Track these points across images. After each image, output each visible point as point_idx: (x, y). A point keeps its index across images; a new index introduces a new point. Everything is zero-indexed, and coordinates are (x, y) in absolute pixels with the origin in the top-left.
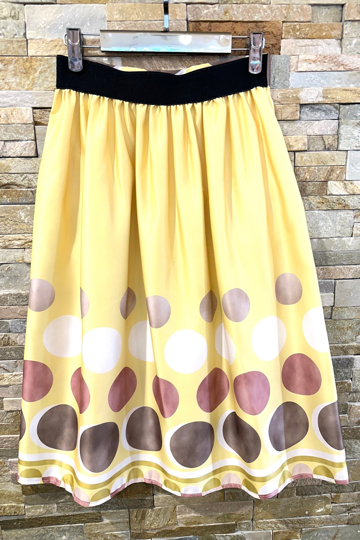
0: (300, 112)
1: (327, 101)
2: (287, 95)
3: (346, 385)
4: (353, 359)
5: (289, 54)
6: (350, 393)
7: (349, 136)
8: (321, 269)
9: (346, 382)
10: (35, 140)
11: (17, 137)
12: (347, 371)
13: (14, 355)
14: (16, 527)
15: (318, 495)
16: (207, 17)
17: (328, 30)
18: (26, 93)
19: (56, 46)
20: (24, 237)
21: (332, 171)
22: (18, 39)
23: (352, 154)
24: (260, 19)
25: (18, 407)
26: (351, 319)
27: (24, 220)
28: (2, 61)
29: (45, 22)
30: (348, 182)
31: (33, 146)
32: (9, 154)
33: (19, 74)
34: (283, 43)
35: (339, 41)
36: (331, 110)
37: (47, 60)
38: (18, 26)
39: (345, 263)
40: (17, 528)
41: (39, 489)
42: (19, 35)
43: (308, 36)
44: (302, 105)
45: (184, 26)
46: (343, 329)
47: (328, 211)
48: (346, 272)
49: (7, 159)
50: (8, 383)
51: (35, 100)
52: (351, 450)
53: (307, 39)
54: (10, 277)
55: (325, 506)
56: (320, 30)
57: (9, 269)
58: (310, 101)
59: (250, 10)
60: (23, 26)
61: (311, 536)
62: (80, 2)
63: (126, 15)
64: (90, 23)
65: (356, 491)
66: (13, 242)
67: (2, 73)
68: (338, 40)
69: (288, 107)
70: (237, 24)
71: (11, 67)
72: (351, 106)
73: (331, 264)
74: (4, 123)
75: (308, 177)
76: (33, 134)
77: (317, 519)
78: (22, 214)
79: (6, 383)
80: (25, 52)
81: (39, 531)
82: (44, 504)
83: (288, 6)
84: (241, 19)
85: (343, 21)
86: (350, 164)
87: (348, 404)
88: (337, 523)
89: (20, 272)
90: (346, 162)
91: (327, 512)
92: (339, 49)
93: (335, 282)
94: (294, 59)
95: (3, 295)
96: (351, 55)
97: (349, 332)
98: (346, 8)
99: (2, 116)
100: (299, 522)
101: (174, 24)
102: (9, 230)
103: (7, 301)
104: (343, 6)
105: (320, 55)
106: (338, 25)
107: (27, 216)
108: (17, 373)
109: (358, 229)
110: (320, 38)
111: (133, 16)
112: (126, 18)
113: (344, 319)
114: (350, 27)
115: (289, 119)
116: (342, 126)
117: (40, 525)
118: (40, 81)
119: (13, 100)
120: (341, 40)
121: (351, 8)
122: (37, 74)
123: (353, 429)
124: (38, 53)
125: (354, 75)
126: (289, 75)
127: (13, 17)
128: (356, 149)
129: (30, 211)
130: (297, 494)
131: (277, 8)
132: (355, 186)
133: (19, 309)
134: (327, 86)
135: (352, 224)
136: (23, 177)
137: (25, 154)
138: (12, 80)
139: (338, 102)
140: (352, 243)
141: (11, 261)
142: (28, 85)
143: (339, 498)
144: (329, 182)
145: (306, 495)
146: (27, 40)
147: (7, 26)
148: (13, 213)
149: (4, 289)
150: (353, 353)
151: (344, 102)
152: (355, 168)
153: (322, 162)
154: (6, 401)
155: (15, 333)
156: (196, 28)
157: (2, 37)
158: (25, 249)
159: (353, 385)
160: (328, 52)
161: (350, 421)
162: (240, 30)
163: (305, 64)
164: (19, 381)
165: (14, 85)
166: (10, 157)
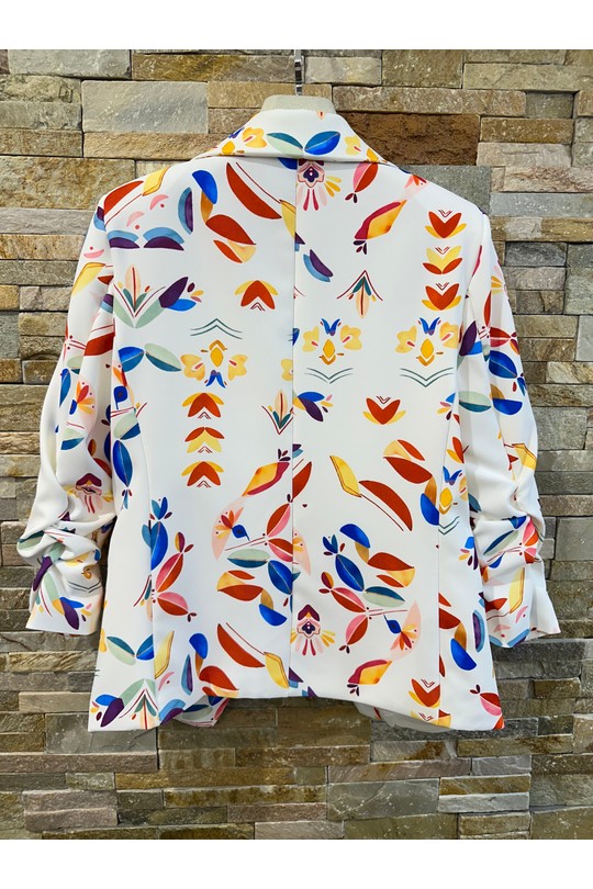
0: (506, 254)
1: (548, 238)
3: (571, 686)
4: (584, 644)
5: (490, 164)
6: (578, 699)
7: (582, 293)
9: (571, 682)
11: (60, 280)
12: (573, 664)
16: (364, 106)
17: (551, 130)
18: (78, 214)
19: (128, 143)
21: (554, 345)
22: (69, 132)
23: (587, 320)
24: (446, 111)
25: (41, 706)
26: (580, 581)
28: (42, 164)
29: (111, 106)
30: (578, 364)
32: (47, 306)
33: (67, 183)
34: (481, 147)
35: (568, 147)
36: (554, 253)
37: (113, 164)
38: (71, 112)
39: (572, 491)
42: (71, 125)
43: (520, 139)
44: (508, 243)
46: (567, 595)
47: (547, 409)
48: (574, 505)
49: (43, 313)
50: (27, 669)
52: (576, 791)
53: (518, 142)
56: (539, 129)
58: (522, 237)
59: (431, 97)
60: (78, 113)
62: (167, 78)
63: (238, 99)
64: (182, 110)
67: (40, 183)
68: (566, 145)
70: (410, 117)
71: (56, 173)
72: (586, 246)
73: (551, 492)
74: (40, 258)
79: (25, 668)
80: (79, 151)
83: (490, 92)
84: (416, 110)
85: (574, 116)
86: (582, 336)
87: (573, 717)
90: (577, 333)
92: (567, 160)
93: (557, 523)
94: (497, 173)
96: (586, 169)
97: (578, 600)
98: (579, 98)
99: (39, 248)
104: (574, 94)
105: (538, 168)
106: (565, 122)
108: (44, 653)
110: (539, 142)
111: (249, 101)
113: (570, 581)
114: (585, 126)
116: (571, 277)
119: (57, 223)
120: (571, 145)
121: (588, 98)
122: (96, 185)
123: (582, 758)
124: (99, 152)
125: (591, 199)
126: (490, 197)
127: (63, 98)
131: (472, 95)
132: (591, 370)
134: (549, 214)
135: (585, 430)
138: (57, 193)
139: (565, 240)
140: (585, 459)
142: (82, 201)
144: (549, 363)
146: (83, 133)
147: (53, 111)
150: (584, 635)
151: (575, 240)
152: (590, 343)
153: (539, 331)
154: (22, 696)
157: (45, 128)
159: (583, 687)
160: (551, 164)
161: (577, 744)
162: (413, 125)
163: (514, 181)
164: (47, 665)
165: (59, 201)
166: (47, 311)
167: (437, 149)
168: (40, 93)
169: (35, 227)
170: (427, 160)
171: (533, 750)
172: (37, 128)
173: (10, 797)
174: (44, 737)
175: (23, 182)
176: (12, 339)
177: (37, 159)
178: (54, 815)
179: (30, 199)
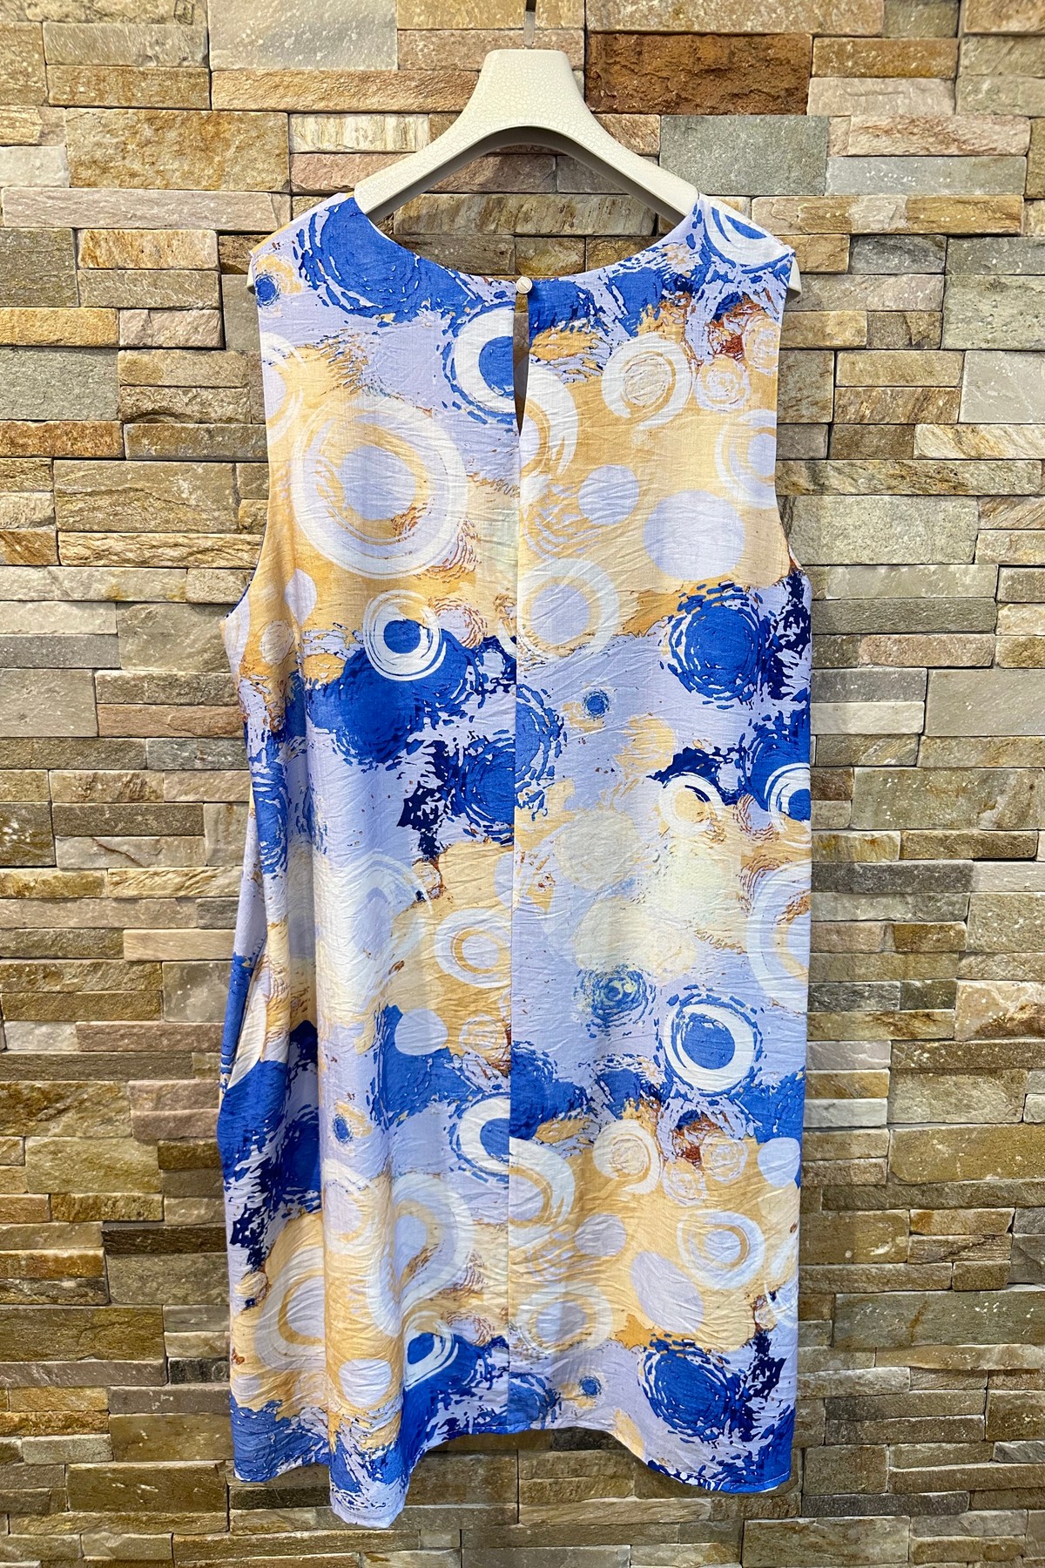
0: (851, 254)
1: (916, 228)
2: (821, 212)
3: (952, 933)
4: (971, 869)
5: (826, 113)
6: (963, 954)
7: (970, 314)
8: (895, 642)
9: (951, 927)
10: (221, 308)
11: (179, 299)
12: (955, 899)
13: (155, 824)
14: (139, 1251)
15: (879, 1212)
16: (633, 24)
17: (923, 56)
18: (204, 197)
19: (277, 87)
20: (186, 541)
21: (927, 399)
22: (190, 70)
23: (976, 359)
24: (760, 29)
25: (156, 951)
26: (966, 769)
27: (188, 499)
28: (150, 120)
29: (251, 29)
30: (964, 427)
31: (215, 322)
32: (160, 340)
33: (188, 150)
34: (814, 86)
35: (949, 82)
36: (926, 252)
37: (255, 120)
38: (192, 39)
39: (953, 627)
40: (144, 1252)
41: (198, 1158)
42: (193, 60)
43: (875, 71)
44: (855, 238)
45: (577, 43)
46: (946, 792)
47: (915, 499)
48: (956, 649)
49: (154, 351)
50: (136, 893)
51: (222, 212)
52: (960, 1101)
53: (870, 77)
54: (152, 636)
55: (893, 1240)
56: (904, 55)
57: (149, 616)
58: (875, 228)
59: (737, 7)
60: (203, 40)
61: (857, 1314)
63: (442, 16)
64: (358, 34)
65: (971, 1207)
66: (160, 550)
67: (148, 150)
68: (946, 80)
69: (822, 241)
70: (705, 39)
71: (172, 135)
72: (975, 241)
73: (920, 628)
74: (149, 266)
75: (868, 412)
76: (216, 295)
77: (874, 1270)
78: (185, 485)
79: (132, 893)
80: (205, 99)
81: (194, 1263)
82: (210, 1197)
84: (713, 28)
85: (960, 34)
86: (970, 383)
87: (956, 984)
88: (922, 1286)
89: (175, 626)
90: (961, 378)
91: (899, 1256)
92: (947, 105)
93: (928, 675)
94: (838, 127)
95: (134, 679)
96: (976, 118)
97: (962, 801)
98: (966, 4)
99: (147, 251)
100: (826, 1276)
101: (554, 39)
102: (153, 523)
103: (143, 693)
105: (901, 117)
106: (945, 44)
107: (196, 488)
108: (160, 870)
109: (987, 545)
110: (904, 76)
111: (458, 18)
112: (441, 23)
113: (950, 769)
114: (976, 50)
115: (822, 269)
116: (952, 291)
117: (198, 1248)
118: (237, 169)
119: (173, 212)
120: (954, 80)
121: (980, 5)
122: (230, 153)
123: (969, 1047)
124: (235, 101)
126: (827, 164)
127: (181, 18)
128: (985, 346)
129: (202, 479)
130: (826, 1207)
131: (801, 4)
132: (983, 438)
133: (170, 714)
134: (917, 191)
135: (975, 533)
136: (190, 395)
137: (196, 340)
138: (172, 165)
139: (943, 231)
140: (974, 578)
141: (158, 596)
142: (210, 177)
143: (929, 1223)
144: (919, 427)
145: (847, 1208)
146: (211, 72)
147: (166, 38)
148: (162, 481)
149: (135, 665)
150: (972, 855)
151: (958, 232)
152: (983, 394)
153: (902, 376)
154: (129, 935)
155: (158, 771)
156: (608, 48)
157: (153, 64)
158: (187, 568)
159: (970, 935)
160: (922, 110)
161: (961, 1025)
162: (710, 53)
163: (864, 138)
164: (164, 888)
165: (176, 178)
166: (160, 347)
167: (747, 91)
168: (145, 11)
169: (141, 218)
170: (731, 107)
171: (893, 1033)
172: (142, 65)
173: (110, 1089)
174: (161, 998)
175: (122, 149)
176: (108, 391)
177: (143, 114)
178: (175, 1117)
179: (133, 175)
